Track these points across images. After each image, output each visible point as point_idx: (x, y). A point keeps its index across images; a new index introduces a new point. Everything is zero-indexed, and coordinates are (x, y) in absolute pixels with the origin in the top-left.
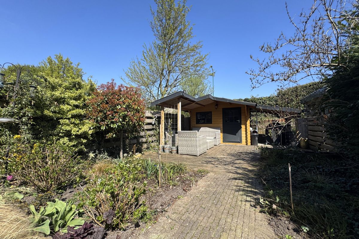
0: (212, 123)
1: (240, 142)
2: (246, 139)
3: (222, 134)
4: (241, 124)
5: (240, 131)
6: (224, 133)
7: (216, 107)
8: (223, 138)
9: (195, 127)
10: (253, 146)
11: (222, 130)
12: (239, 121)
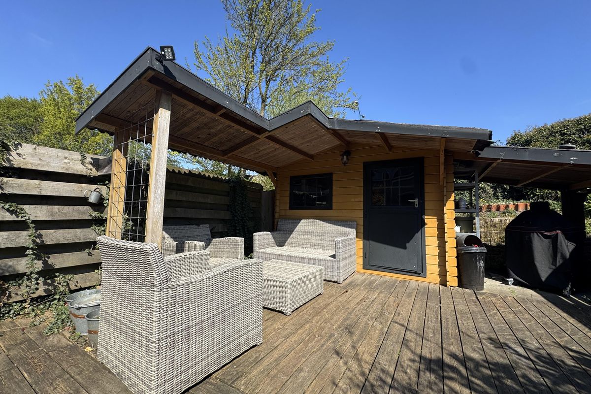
0: (332, 209)
1: (420, 271)
2: (442, 265)
3: (361, 243)
4: (422, 212)
6: (369, 240)
7: (345, 160)
8: (364, 257)
9: (285, 219)
10: (471, 295)
11: (362, 230)
12: (417, 203)
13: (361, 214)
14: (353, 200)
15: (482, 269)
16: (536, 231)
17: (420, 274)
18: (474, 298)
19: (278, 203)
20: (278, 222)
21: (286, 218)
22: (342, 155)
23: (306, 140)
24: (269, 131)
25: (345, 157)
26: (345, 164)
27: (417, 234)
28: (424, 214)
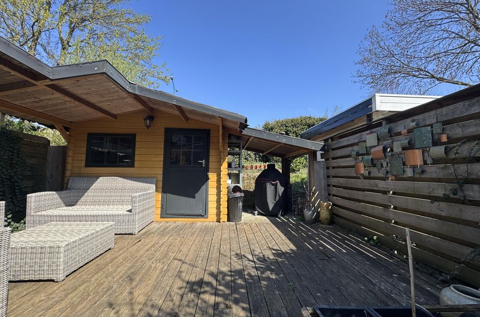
0: (133, 167)
1: (204, 215)
2: (218, 208)
3: (160, 196)
4: (207, 169)
5: (204, 187)
6: (166, 193)
7: (148, 123)
8: (162, 208)
9: (78, 177)
10: (233, 226)
11: (161, 185)
12: (204, 163)
13: (161, 171)
14: (154, 159)
15: (241, 207)
16: (269, 181)
17: (203, 216)
18: (235, 228)
19: (69, 160)
20: (68, 180)
21: (80, 175)
22: (145, 119)
23: (105, 99)
24: (52, 80)
25: (148, 121)
26: (148, 127)
27: (203, 187)
28: (208, 171)
